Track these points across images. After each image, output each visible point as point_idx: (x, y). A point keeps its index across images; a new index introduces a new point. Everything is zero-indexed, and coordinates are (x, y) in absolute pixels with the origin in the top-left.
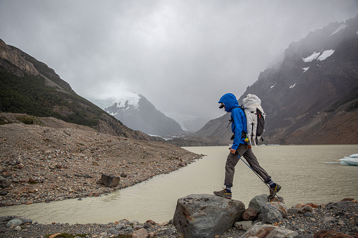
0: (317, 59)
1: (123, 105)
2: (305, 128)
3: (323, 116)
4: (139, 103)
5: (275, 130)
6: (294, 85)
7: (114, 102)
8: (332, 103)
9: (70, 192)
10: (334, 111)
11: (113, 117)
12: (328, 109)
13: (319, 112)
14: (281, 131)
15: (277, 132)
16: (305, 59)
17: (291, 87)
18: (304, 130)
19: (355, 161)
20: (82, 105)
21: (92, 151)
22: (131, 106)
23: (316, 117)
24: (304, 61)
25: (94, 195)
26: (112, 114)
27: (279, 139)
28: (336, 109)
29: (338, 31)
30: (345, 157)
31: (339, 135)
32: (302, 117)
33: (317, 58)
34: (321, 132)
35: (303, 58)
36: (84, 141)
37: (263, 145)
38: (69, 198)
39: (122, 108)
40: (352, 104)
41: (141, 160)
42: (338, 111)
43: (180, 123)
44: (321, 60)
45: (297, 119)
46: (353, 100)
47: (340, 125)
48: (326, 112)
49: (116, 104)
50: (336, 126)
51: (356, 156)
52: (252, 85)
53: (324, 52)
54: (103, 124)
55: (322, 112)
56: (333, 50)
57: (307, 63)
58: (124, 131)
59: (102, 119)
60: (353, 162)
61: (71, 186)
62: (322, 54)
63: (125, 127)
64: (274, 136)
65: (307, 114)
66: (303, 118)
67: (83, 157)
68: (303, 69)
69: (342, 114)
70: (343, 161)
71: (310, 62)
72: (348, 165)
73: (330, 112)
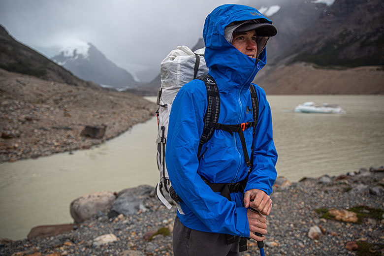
1: (71, 53)
4: (89, 52)
7: (60, 51)
9: (56, 146)
11: (61, 67)
12: (270, 63)
20: (25, 52)
21: (56, 102)
22: (81, 56)
25: (84, 148)
26: (60, 64)
36: (42, 91)
38: (57, 152)
39: (70, 57)
40: (291, 59)
41: (111, 111)
42: (279, 65)
43: (133, 73)
48: (268, 66)
49: (63, 53)
54: (51, 74)
58: (75, 81)
59: (50, 69)
61: (55, 139)
62: (268, 9)
63: (76, 78)
67: (48, 109)
73: (272, 66)
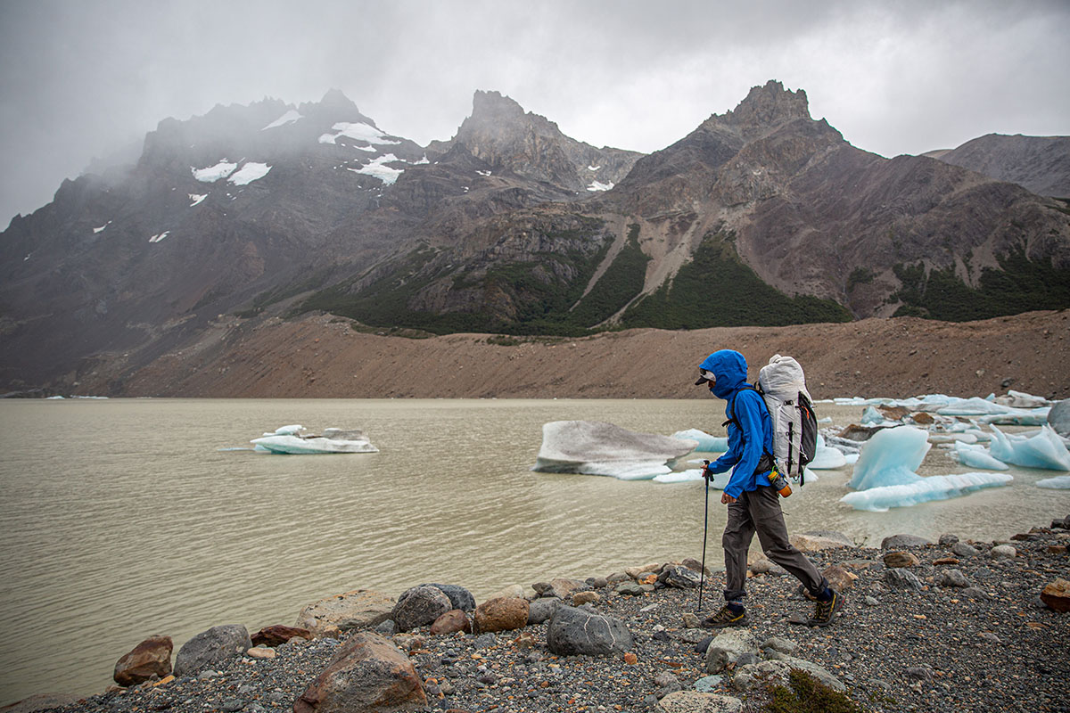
0: (229, 180)
2: (183, 354)
3: (230, 326)
5: (97, 355)
6: (163, 236)
8: (254, 296)
10: (256, 316)
12: (243, 310)
13: (220, 316)
14: (115, 359)
15: (105, 361)
16: (199, 172)
17: (153, 239)
18: (180, 359)
19: (285, 444)
23: (212, 326)
24: (197, 178)
27: (107, 382)
28: (262, 310)
29: (282, 123)
30: (266, 434)
31: (263, 376)
32: (176, 324)
33: (229, 177)
34: (223, 367)
35: (193, 169)
37: (55, 398)
40: (297, 303)
42: (266, 317)
44: (238, 183)
45: (165, 327)
46: (300, 293)
47: (268, 352)
48: (237, 316)
50: (257, 352)
51: (288, 431)
52: (32, 213)
53: (248, 165)
55: (228, 315)
56: (268, 166)
57: (201, 182)
60: (280, 446)
62: (240, 169)
64: (94, 373)
65: (192, 316)
66: (180, 327)
68: (190, 196)
69: (273, 325)
70: (260, 444)
71: (210, 182)
72: (270, 452)
73: (247, 317)
